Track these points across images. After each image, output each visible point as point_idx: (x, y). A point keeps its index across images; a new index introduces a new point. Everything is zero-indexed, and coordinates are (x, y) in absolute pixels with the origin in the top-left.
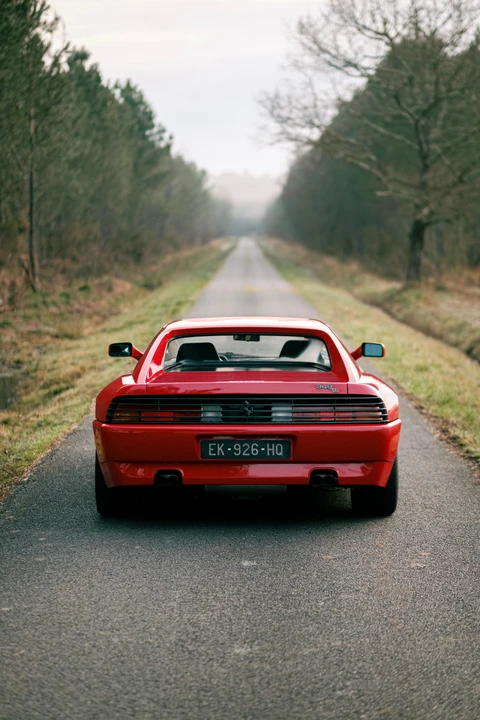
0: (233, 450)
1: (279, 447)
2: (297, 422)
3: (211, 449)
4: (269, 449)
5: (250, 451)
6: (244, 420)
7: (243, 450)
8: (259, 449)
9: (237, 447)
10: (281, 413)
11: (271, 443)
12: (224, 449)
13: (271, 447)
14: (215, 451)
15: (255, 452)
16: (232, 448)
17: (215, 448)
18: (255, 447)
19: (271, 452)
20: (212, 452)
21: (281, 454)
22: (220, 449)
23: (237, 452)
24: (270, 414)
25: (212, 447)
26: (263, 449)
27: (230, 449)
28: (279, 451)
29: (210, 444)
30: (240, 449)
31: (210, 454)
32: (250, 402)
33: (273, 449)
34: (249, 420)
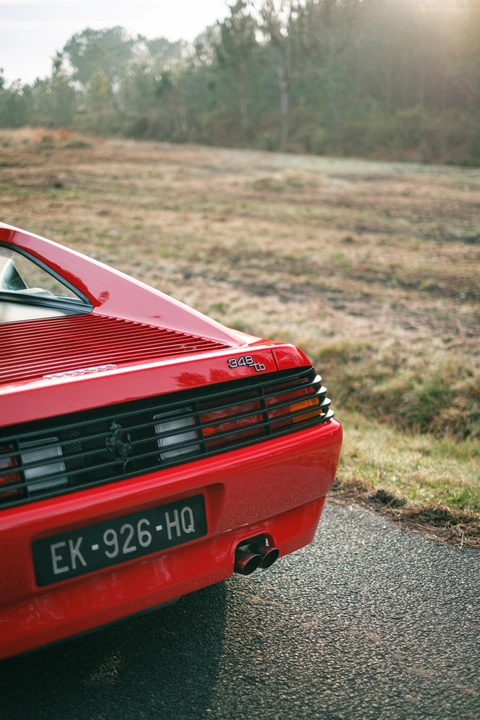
0: (103, 547)
1: (187, 513)
2: (206, 449)
3: (56, 559)
4: (170, 525)
5: (135, 541)
6: (118, 470)
7: (121, 540)
8: (151, 529)
9: (110, 537)
10: (172, 436)
11: (170, 508)
12: (85, 549)
13: (172, 520)
14: (66, 560)
15: (145, 538)
16: (100, 543)
17: (65, 552)
18: (144, 527)
19: (174, 529)
20: (60, 565)
21: (191, 529)
22: (75, 552)
23: (111, 548)
24: (154, 445)
25: (58, 552)
26: (159, 528)
27: (95, 547)
28: (188, 523)
29: (53, 547)
30: (115, 541)
31: (57, 571)
32: (123, 422)
33: (176, 523)
34: (131, 467)
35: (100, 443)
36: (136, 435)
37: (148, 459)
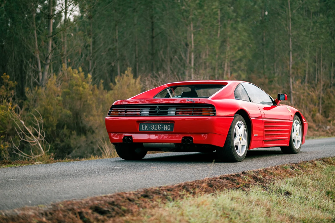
0: (151, 128)
1: (169, 126)
2: (176, 115)
3: (143, 127)
4: (165, 127)
5: (157, 128)
6: (156, 114)
7: (155, 127)
9: (153, 126)
10: (171, 111)
11: (166, 124)
12: (148, 127)
13: (166, 126)
14: (144, 128)
15: (159, 128)
16: (151, 127)
17: (144, 126)
18: (159, 126)
19: (165, 128)
21: (169, 129)
22: (146, 127)
23: (153, 128)
24: (167, 112)
26: (162, 127)
27: (150, 127)
28: (169, 128)
29: (143, 125)
30: (153, 127)
31: (142, 129)
32: (159, 107)
33: (166, 127)
34: (158, 114)
35: (154, 109)
36: (161, 109)
37: (166, 114)
